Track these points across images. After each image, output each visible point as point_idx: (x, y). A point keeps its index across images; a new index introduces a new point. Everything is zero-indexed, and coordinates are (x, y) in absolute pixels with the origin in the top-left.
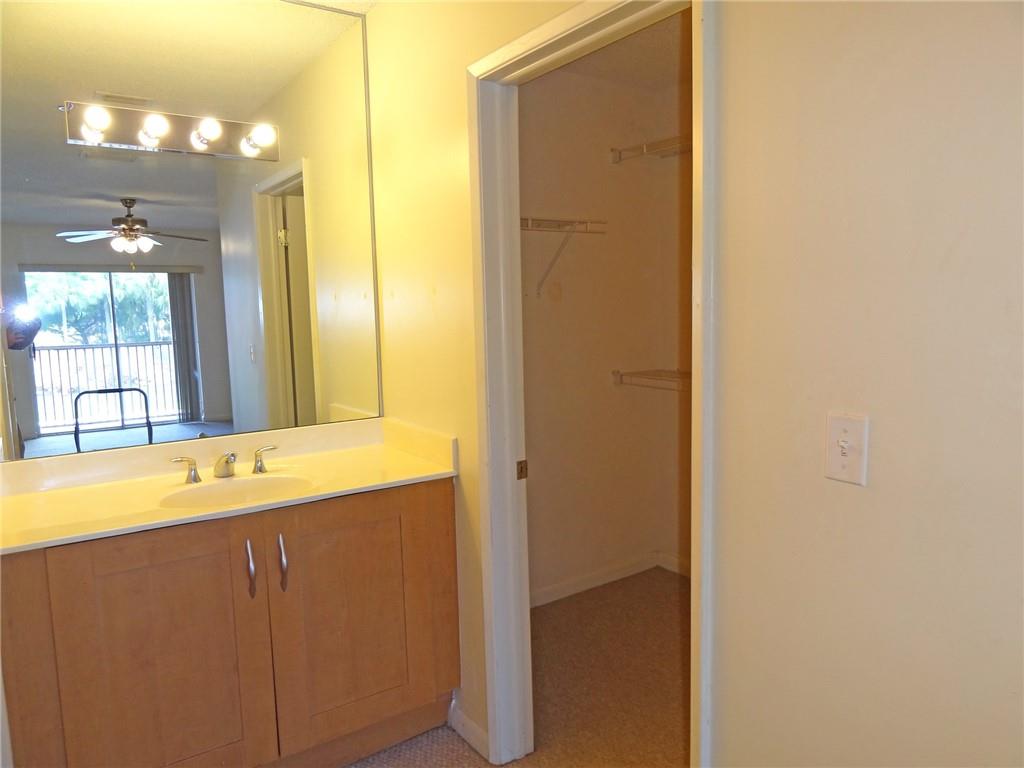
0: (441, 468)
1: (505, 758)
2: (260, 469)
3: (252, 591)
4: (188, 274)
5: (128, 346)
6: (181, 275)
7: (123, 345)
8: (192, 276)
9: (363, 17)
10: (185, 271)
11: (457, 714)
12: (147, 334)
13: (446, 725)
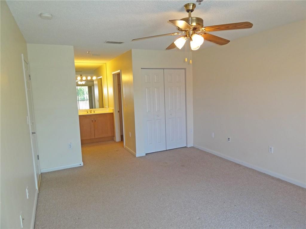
0: (112, 112)
1: (117, 141)
2: (94, 112)
3: (92, 122)
4: (91, 87)
5: (81, 101)
6: (90, 86)
7: (80, 100)
8: (92, 87)
9: (106, 63)
10: (91, 86)
11: (114, 139)
12: (84, 98)
13: (113, 140)
